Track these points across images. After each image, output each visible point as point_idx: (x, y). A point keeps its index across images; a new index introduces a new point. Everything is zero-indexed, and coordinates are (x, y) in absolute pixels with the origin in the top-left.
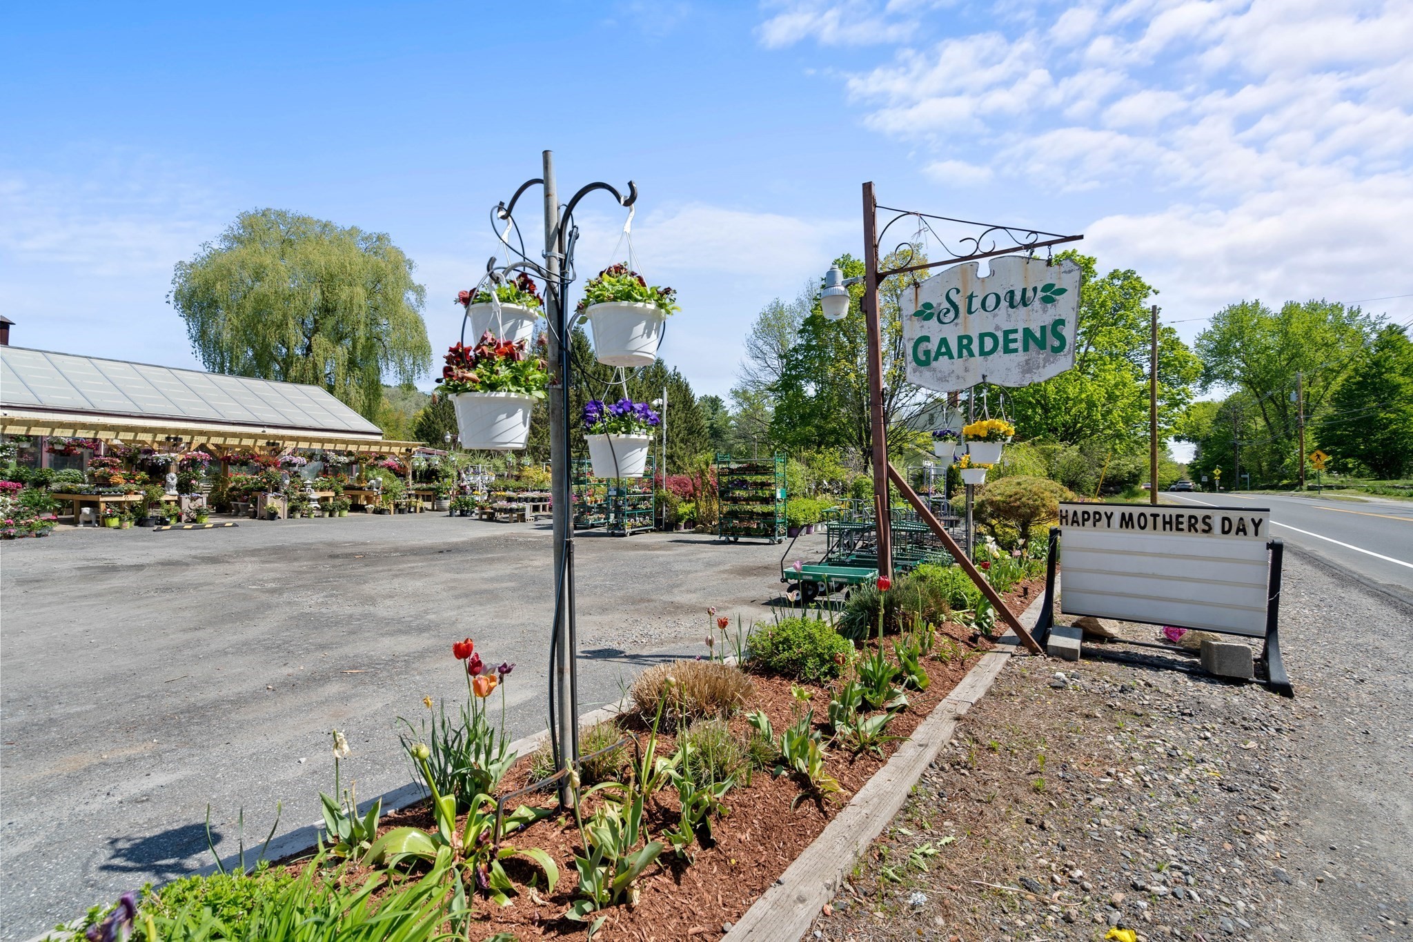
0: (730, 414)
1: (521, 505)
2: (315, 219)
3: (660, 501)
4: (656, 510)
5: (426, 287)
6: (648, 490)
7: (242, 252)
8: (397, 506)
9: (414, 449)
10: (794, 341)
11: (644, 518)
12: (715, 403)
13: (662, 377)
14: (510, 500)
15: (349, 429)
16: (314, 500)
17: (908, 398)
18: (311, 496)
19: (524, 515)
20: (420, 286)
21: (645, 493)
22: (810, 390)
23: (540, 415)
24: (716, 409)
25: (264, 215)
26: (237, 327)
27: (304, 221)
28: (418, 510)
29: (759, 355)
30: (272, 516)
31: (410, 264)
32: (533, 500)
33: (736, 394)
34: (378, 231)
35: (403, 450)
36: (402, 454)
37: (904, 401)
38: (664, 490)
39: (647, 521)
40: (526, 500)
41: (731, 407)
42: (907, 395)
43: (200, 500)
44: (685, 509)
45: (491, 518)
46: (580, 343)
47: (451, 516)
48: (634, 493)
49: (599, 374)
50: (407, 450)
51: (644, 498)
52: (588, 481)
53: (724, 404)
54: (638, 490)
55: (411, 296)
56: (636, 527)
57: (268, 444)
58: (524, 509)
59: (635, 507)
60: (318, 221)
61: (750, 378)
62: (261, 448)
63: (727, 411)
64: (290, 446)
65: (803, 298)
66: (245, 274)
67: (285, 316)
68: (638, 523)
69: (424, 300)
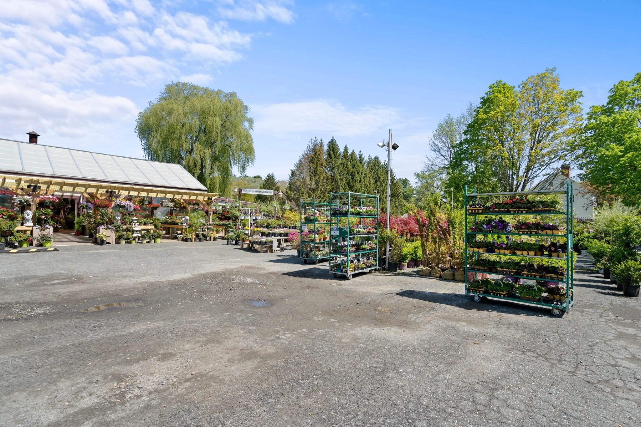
0: (413, 187)
1: (269, 239)
2: (201, 87)
3: (383, 241)
4: (380, 248)
5: (254, 119)
6: (372, 230)
7: (164, 103)
8: (197, 236)
9: (213, 198)
10: (460, 138)
11: (368, 259)
12: (405, 182)
13: (378, 166)
14: (263, 234)
15: (187, 187)
16: (137, 231)
17: (541, 171)
18: (135, 229)
19: (272, 247)
20: (251, 119)
21: (369, 233)
22: (472, 167)
23: (312, 187)
24: (406, 185)
25: (176, 85)
26: (159, 141)
27: (195, 88)
28: (212, 239)
29: (437, 149)
30: (102, 242)
31: (246, 108)
32: (280, 235)
33: (418, 175)
34: (231, 92)
35: (206, 198)
36: (205, 201)
37: (538, 173)
38: (388, 230)
39: (371, 261)
40: (274, 234)
41: (414, 183)
42: (540, 169)
43: (48, 230)
44: (408, 248)
45: (250, 249)
46: (334, 148)
47: (227, 244)
48: (358, 233)
49: (344, 164)
50: (208, 199)
51: (369, 239)
52: (317, 220)
53: (410, 183)
54: (362, 230)
55: (246, 124)
56: (359, 268)
57: (107, 192)
58: (271, 242)
59: (358, 247)
60: (203, 88)
61: (430, 163)
62: (102, 195)
63: (412, 186)
64: (124, 193)
65: (466, 113)
66: (164, 113)
67: (181, 133)
68: (361, 265)
69: (253, 126)
